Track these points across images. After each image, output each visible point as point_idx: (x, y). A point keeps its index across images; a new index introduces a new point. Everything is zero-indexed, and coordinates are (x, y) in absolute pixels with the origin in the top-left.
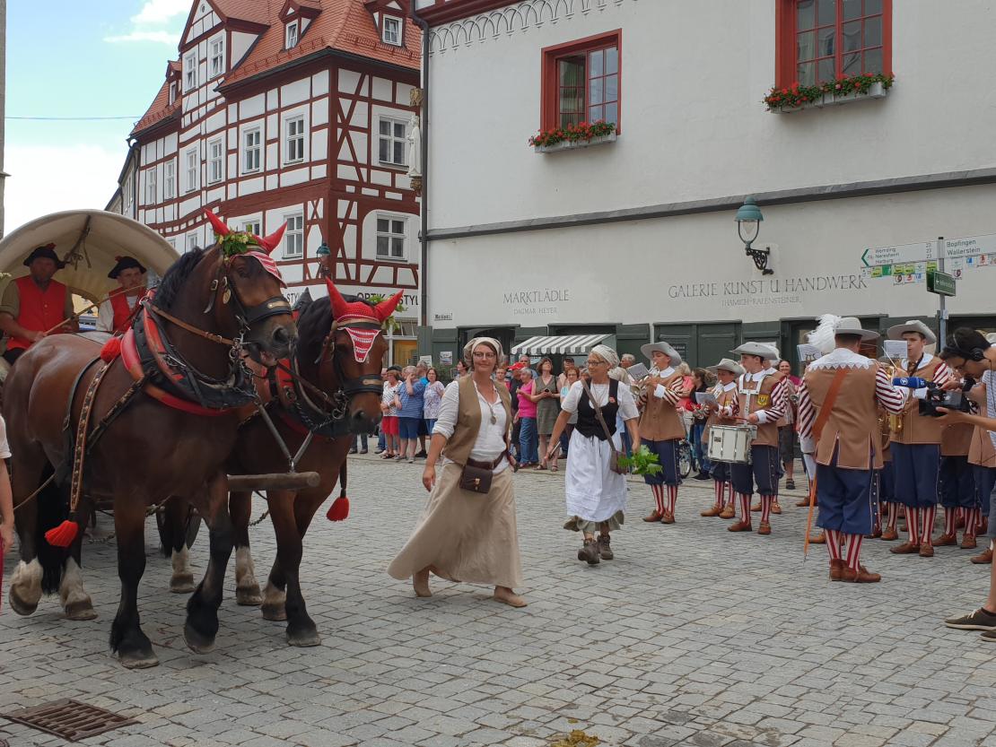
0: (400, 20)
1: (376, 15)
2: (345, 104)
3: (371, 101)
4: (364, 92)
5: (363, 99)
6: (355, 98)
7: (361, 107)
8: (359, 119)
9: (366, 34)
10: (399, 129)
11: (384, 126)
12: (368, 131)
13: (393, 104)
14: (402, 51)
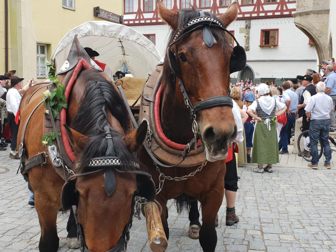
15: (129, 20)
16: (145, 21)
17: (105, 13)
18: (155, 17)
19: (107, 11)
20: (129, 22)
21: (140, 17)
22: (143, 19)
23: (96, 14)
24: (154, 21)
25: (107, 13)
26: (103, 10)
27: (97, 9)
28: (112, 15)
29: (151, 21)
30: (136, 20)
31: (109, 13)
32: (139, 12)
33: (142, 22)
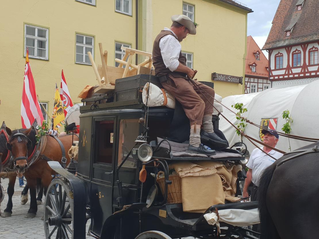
0: (255, 67)
1: (251, 67)
2: (246, 83)
3: (250, 82)
4: (249, 81)
5: (249, 82)
6: (248, 82)
7: (249, 83)
8: (248, 86)
9: (249, 71)
10: (255, 86)
11: (252, 86)
12: (250, 87)
13: (254, 82)
14: (255, 73)
15: (279, 76)
16: (294, 76)
17: (223, 77)
18: (303, 71)
19: (225, 75)
20: (279, 77)
21: (289, 72)
22: (292, 74)
23: (213, 78)
24: (302, 75)
25: (225, 76)
26: (221, 74)
27: (214, 75)
28: (230, 78)
29: (299, 75)
30: (285, 75)
31: (227, 76)
32: (289, 68)
33: (291, 76)
